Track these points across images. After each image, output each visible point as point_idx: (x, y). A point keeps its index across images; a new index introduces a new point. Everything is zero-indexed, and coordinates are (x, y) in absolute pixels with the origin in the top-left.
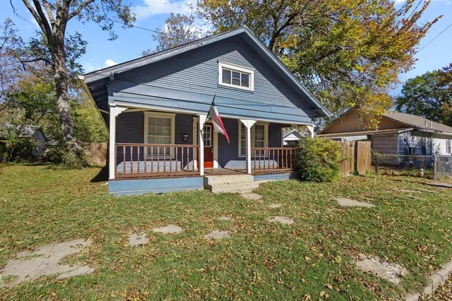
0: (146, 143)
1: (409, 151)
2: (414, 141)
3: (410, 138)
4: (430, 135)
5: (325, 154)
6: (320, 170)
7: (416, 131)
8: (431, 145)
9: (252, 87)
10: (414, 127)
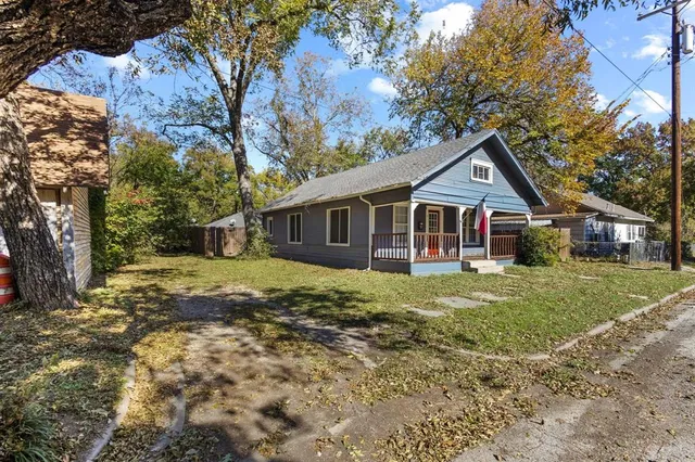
0: (427, 232)
1: (594, 237)
2: (599, 226)
3: (595, 224)
4: (612, 220)
5: (550, 242)
6: (546, 256)
7: (601, 216)
8: (613, 232)
9: (490, 181)
10: (599, 211)
